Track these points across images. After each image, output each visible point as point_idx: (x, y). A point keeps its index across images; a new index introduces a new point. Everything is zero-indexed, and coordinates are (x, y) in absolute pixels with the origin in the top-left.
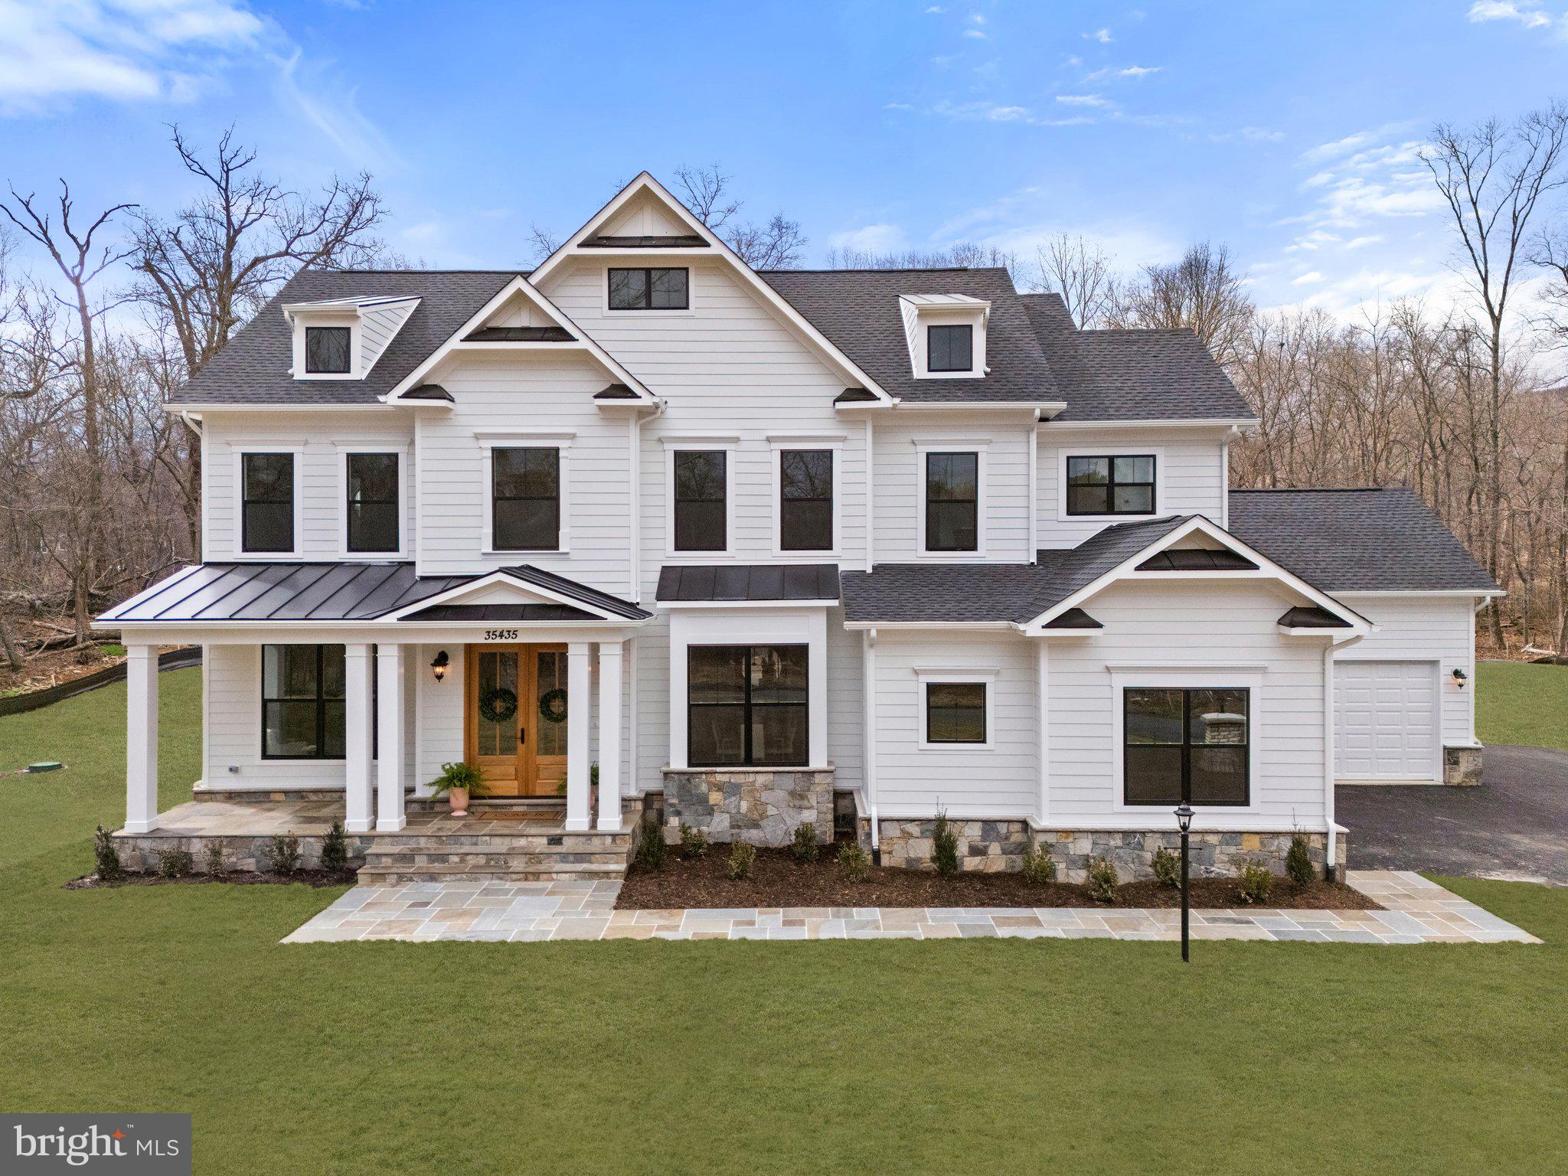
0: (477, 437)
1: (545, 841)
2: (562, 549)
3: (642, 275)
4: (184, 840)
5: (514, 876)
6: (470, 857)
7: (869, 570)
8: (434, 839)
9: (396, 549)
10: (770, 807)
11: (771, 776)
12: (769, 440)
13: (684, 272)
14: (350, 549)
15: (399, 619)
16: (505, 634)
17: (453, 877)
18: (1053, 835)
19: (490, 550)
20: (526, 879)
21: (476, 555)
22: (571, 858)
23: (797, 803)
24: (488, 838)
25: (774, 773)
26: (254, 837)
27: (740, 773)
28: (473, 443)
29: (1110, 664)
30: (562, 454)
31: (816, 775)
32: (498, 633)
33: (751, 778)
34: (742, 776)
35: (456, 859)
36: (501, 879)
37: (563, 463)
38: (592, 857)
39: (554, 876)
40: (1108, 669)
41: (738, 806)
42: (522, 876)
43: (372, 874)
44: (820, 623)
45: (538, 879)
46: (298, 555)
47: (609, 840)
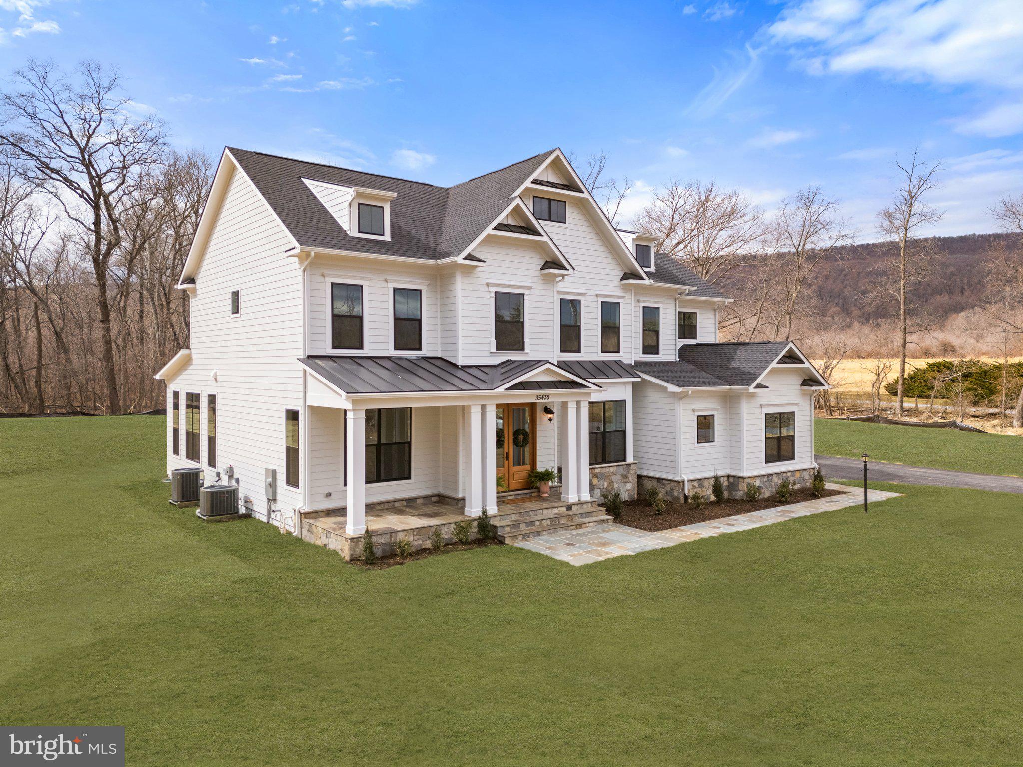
0: (487, 285)
1: (565, 509)
2: (526, 351)
3: (547, 202)
4: (393, 534)
5: (572, 527)
6: (544, 521)
7: (633, 364)
8: (518, 515)
9: (420, 349)
10: (615, 484)
11: (615, 468)
12: (597, 296)
13: (564, 203)
14: (396, 348)
15: (505, 390)
16: (544, 397)
17: (547, 532)
18: (749, 479)
19: (494, 350)
20: (577, 529)
21: (487, 353)
22: (585, 515)
23: (625, 480)
24: (541, 511)
25: (617, 466)
26: (431, 527)
27: (605, 467)
28: (486, 288)
29: (761, 403)
30: (526, 297)
31: (632, 466)
32: (541, 397)
33: (608, 470)
34: (605, 469)
35: (538, 523)
36: (566, 530)
37: (526, 303)
38: (593, 514)
39: (587, 525)
40: (761, 406)
41: (604, 485)
42: (575, 527)
43: (511, 537)
44: (629, 389)
45: (581, 528)
46: (366, 351)
47: (590, 504)
